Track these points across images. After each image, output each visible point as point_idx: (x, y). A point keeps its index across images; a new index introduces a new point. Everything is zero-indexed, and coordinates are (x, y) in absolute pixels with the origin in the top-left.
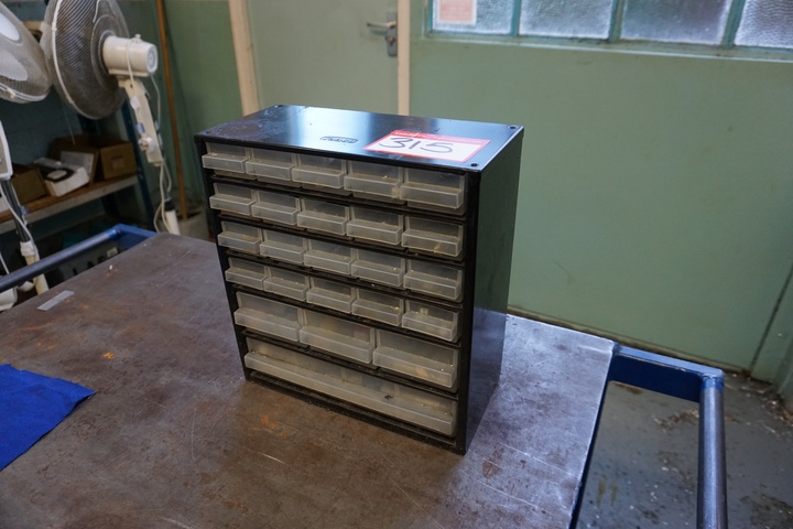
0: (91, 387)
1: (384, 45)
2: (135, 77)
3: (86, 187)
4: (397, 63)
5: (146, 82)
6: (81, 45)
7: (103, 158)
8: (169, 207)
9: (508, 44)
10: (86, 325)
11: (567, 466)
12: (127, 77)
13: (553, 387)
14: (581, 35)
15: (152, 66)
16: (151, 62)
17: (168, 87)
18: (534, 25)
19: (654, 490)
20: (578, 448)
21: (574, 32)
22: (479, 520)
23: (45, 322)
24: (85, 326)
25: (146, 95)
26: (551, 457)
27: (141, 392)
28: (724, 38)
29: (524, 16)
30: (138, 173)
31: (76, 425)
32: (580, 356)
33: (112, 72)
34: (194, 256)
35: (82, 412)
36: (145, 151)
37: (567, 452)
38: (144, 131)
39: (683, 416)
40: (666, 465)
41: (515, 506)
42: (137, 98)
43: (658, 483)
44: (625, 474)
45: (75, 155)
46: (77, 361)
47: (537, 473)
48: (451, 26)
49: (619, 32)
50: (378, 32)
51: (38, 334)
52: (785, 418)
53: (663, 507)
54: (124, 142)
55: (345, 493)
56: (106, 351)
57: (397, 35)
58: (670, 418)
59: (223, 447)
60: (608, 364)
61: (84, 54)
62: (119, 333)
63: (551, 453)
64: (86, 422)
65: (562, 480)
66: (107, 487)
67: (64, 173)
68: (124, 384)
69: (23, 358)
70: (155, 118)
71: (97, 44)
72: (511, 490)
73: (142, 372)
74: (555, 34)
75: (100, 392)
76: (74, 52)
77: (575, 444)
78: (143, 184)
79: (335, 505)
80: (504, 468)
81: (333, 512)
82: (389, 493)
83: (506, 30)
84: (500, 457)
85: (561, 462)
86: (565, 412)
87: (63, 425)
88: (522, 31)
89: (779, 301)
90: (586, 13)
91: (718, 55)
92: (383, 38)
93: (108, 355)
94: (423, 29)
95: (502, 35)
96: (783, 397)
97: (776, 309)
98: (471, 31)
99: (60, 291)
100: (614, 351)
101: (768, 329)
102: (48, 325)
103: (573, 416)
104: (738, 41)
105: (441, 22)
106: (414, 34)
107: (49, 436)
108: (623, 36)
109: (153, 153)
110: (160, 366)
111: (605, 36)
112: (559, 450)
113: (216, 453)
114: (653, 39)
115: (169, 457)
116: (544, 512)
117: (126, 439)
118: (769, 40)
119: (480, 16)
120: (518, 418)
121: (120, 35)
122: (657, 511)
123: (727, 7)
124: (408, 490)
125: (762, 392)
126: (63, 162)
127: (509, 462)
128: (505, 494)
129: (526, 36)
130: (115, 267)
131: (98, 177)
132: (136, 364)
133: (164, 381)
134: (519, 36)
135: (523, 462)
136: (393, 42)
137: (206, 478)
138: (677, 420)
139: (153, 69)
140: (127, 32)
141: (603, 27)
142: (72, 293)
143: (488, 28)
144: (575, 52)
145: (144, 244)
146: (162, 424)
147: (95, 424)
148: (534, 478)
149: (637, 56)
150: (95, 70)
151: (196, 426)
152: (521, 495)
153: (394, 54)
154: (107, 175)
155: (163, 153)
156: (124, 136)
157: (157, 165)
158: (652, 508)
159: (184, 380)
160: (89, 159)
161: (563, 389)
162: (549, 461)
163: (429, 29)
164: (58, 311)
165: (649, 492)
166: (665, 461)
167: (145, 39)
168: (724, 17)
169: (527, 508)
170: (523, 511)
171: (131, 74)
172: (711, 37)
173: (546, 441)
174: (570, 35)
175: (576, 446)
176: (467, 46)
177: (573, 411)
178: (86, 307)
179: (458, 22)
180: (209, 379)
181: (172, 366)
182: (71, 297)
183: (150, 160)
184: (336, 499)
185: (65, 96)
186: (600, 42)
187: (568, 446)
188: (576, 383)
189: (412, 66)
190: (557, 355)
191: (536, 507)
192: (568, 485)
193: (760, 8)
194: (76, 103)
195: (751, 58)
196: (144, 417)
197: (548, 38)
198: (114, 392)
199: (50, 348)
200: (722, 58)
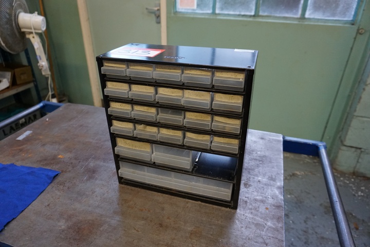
0: (57, 170)
1: (153, 17)
2: (36, 33)
3: (8, 88)
4: (161, 27)
5: (40, 35)
6: (8, 17)
7: (16, 74)
8: (53, 96)
9: (211, 17)
11: (277, 181)
12: (32, 33)
13: (263, 154)
14: (243, 13)
15: (43, 27)
16: (43, 25)
17: (48, 37)
18: (222, 9)
21: (240, 12)
22: (248, 204)
23: (22, 145)
24: (44, 145)
25: (41, 42)
27: (83, 170)
28: (301, 15)
29: (218, 5)
30: (33, 81)
32: (270, 141)
33: (23, 30)
34: (88, 113)
35: (56, 181)
36: (41, 69)
37: (275, 176)
38: (41, 59)
40: (289, 195)
41: (261, 197)
42: (36, 43)
43: (287, 202)
46: (46, 160)
47: (266, 185)
48: (185, 9)
49: (259, 12)
50: (151, 12)
51: (21, 150)
53: (290, 211)
54: (25, 66)
56: (59, 155)
57: (160, 13)
60: (282, 143)
61: (9, 21)
62: (62, 147)
63: (269, 177)
64: (60, 185)
65: (276, 186)
66: (81, 209)
68: (73, 167)
69: (18, 161)
71: (15, 16)
72: (258, 192)
73: (80, 162)
74: (232, 13)
75: (62, 172)
76: (5, 20)
77: (278, 173)
78: (36, 86)
79: (187, 205)
80: (252, 184)
83: (210, 11)
84: (249, 180)
85: (274, 180)
86: (270, 162)
87: (50, 187)
88: (217, 11)
90: (244, 3)
91: (299, 22)
92: (153, 15)
94: (172, 11)
95: (208, 14)
97: (326, 127)
98: (194, 11)
99: (25, 131)
100: (283, 138)
101: (323, 135)
102: (24, 146)
103: (273, 163)
104: (307, 15)
105: (180, 7)
106: (168, 13)
107: (44, 192)
108: (261, 13)
109: (45, 70)
110: (87, 159)
111: (253, 13)
112: (272, 175)
114: (273, 15)
115: (106, 195)
116: (273, 198)
117: (83, 190)
118: (318, 16)
119: (198, 5)
120: (252, 166)
121: (26, 12)
123: (302, 2)
127: (254, 182)
128: (255, 193)
129: (219, 14)
130: (49, 120)
131: (14, 83)
132: (76, 159)
133: (92, 164)
134: (216, 14)
135: (259, 181)
136: (158, 17)
137: (126, 201)
139: (44, 29)
140: (28, 11)
141: (252, 10)
142: (31, 132)
143: (202, 10)
144: (241, 21)
145: (61, 109)
146: (97, 182)
147: (65, 185)
148: (265, 187)
149: (267, 22)
150: (15, 29)
152: (262, 193)
153: (159, 22)
154: (18, 82)
157: (47, 76)
159: (102, 163)
160: (9, 75)
161: (267, 154)
162: (269, 180)
163: (175, 11)
164: (27, 140)
166: (289, 193)
167: (39, 14)
168: (301, 6)
169: (266, 197)
170: (265, 199)
171: (33, 31)
172: (296, 14)
173: (266, 173)
174: (238, 13)
175: (278, 174)
176: (193, 18)
177: (273, 161)
178: (41, 137)
179: (188, 8)
181: (94, 158)
182: (31, 134)
183: (43, 73)
186: (251, 16)
187: (275, 174)
188: (272, 151)
189: (168, 27)
190: (261, 141)
191: (269, 197)
192: (279, 188)
193: (315, 2)
194: (6, 45)
195: (312, 23)
196: (87, 180)
197: (229, 15)
198: (70, 171)
199: (29, 156)
200: (301, 23)
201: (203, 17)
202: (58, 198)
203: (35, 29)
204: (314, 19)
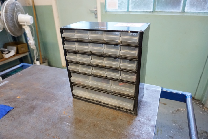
1: (93, 15)
2: (27, 25)
3: (14, 56)
4: (98, 20)
5: (30, 26)
6: (12, 16)
7: (19, 48)
8: (37, 60)
9: (127, 13)
10: (12, 89)
11: (151, 121)
14: (145, 11)
15: (31, 22)
16: (31, 21)
17: (36, 28)
18: (133, 9)
19: (172, 130)
20: (154, 116)
22: (127, 137)
25: (30, 30)
26: (147, 119)
27: (28, 107)
28: (182, 10)
29: (130, 6)
30: (28, 52)
31: (8, 117)
32: (152, 91)
33: (20, 24)
34: (44, 70)
35: (10, 113)
36: (30, 45)
37: (151, 117)
38: (30, 39)
39: (178, 110)
40: (174, 123)
41: (138, 133)
42: (28, 31)
43: (173, 128)
44: (164, 126)
45: (11, 47)
46: (9, 99)
47: (143, 123)
48: (111, 10)
49: (155, 9)
50: (92, 12)
52: (204, 109)
53: (175, 135)
55: (88, 132)
56: (18, 96)
57: (97, 12)
58: (175, 111)
59: (52, 121)
60: (160, 93)
61: (12, 19)
62: (22, 91)
63: (147, 118)
64: (11, 116)
65: (150, 125)
66: (17, 134)
67: (8, 52)
68: (23, 105)
70: (33, 36)
71: (16, 16)
72: (136, 128)
73: (28, 101)
74: (139, 10)
75: (15, 107)
76: (10, 18)
78: (30, 54)
79: (85, 136)
80: (134, 122)
81: (85, 138)
82: (101, 131)
83: (126, 10)
84: (132, 119)
86: (149, 106)
87: (4, 117)
88: (130, 10)
89: (201, 78)
90: (146, 5)
92: (93, 14)
93: (18, 97)
94: (104, 11)
95: (125, 11)
96: (203, 104)
97: (200, 80)
98: (117, 11)
99: (5, 81)
100: (161, 89)
101: (198, 86)
102: (1, 90)
103: (152, 107)
104: (186, 10)
105: (108, 9)
106: (102, 12)
108: (156, 10)
109: (32, 45)
110: (33, 99)
111: (151, 10)
112: (149, 117)
113: (50, 122)
114: (164, 11)
115: (36, 124)
116: (146, 134)
117: (23, 120)
118: (193, 10)
119: (119, 7)
121: (22, 14)
122: (173, 136)
123: (182, 2)
124: (107, 130)
125: (198, 103)
126: (7, 49)
128: (134, 130)
129: (131, 11)
130: (21, 74)
131: (17, 53)
132: (27, 99)
133: (34, 103)
134: (129, 11)
135: (139, 120)
136: (96, 14)
137: (47, 130)
138: (176, 111)
140: (24, 13)
141: (151, 8)
142: (8, 81)
143: (121, 10)
144: (144, 15)
145: (30, 68)
146: (34, 115)
147: (14, 117)
148: (142, 125)
149: (160, 15)
150: (16, 23)
151: (44, 115)
152: (139, 130)
153: (97, 18)
154: (20, 52)
155: (35, 45)
156: (25, 42)
157: (34, 49)
158: (172, 135)
159: (40, 103)
160: (15, 48)
161: (148, 100)
162: (146, 120)
163: (105, 11)
164: (4, 86)
165: (170, 131)
166: (174, 122)
167: (29, 15)
168: (182, 4)
169: (141, 133)
170: (140, 134)
171: (26, 24)
172: (179, 9)
173: (145, 114)
174: (142, 11)
176: (116, 15)
177: (151, 106)
178: (12, 85)
179: (113, 9)
180: (48, 102)
181: (37, 99)
182: (8, 82)
183: (32, 47)
184: (85, 134)
185: (7, 30)
186: (150, 12)
187: (151, 115)
188: (152, 98)
189: (101, 20)
190: (146, 91)
191: (144, 133)
192: (153, 126)
193: (191, 2)
194: (11, 32)
195: (189, 15)
196: (28, 114)
197: (137, 12)
198: (20, 107)
199: (1, 96)
200: (182, 15)
201: (122, 13)
202: (6, 126)
203: (26, 23)
204: (190, 12)
